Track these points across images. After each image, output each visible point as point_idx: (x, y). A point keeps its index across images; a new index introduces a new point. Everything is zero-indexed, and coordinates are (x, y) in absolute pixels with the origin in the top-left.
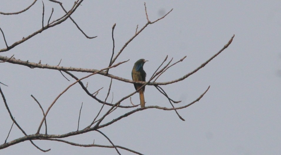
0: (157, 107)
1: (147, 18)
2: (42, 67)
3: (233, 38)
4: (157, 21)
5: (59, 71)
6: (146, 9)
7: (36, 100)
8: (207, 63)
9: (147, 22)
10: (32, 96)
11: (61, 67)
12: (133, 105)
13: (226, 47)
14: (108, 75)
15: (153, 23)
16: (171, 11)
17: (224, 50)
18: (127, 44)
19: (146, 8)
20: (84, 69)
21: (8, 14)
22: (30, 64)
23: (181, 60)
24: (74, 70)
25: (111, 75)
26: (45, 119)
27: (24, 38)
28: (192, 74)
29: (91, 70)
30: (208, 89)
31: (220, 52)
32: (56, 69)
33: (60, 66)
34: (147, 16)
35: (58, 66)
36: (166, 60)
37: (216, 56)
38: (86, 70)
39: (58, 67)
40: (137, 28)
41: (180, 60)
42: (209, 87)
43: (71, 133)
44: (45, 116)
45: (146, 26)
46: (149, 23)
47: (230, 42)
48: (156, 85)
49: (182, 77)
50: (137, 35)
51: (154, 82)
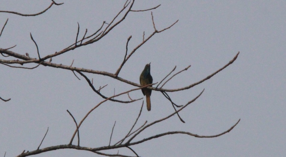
0: (188, 134)
1: (154, 27)
2: (57, 66)
3: (238, 54)
4: (163, 30)
5: (72, 72)
6: (153, 19)
7: (71, 115)
8: (212, 75)
9: (154, 31)
10: (68, 111)
11: (74, 68)
12: (131, 99)
13: (231, 63)
14: (117, 78)
15: (160, 32)
16: (177, 22)
17: (229, 65)
18: (135, 50)
19: (153, 17)
20: (95, 71)
21: (26, 15)
22: (45, 63)
23: (186, 69)
24: (86, 71)
25: (120, 78)
26: (77, 130)
27: (56, 52)
28: (197, 84)
29: (102, 72)
30: (239, 121)
31: (225, 67)
32: (69, 69)
33: (73, 66)
34: (154, 25)
35: (71, 66)
36: (174, 70)
37: (221, 70)
38: (97, 71)
39: (71, 68)
40: (144, 34)
41: (184, 69)
42: (239, 120)
43: (103, 147)
44: (78, 128)
45: (153, 34)
46: (156, 32)
47: (235, 59)
48: (163, 91)
49: (188, 86)
50: (144, 42)
51: (161, 88)
